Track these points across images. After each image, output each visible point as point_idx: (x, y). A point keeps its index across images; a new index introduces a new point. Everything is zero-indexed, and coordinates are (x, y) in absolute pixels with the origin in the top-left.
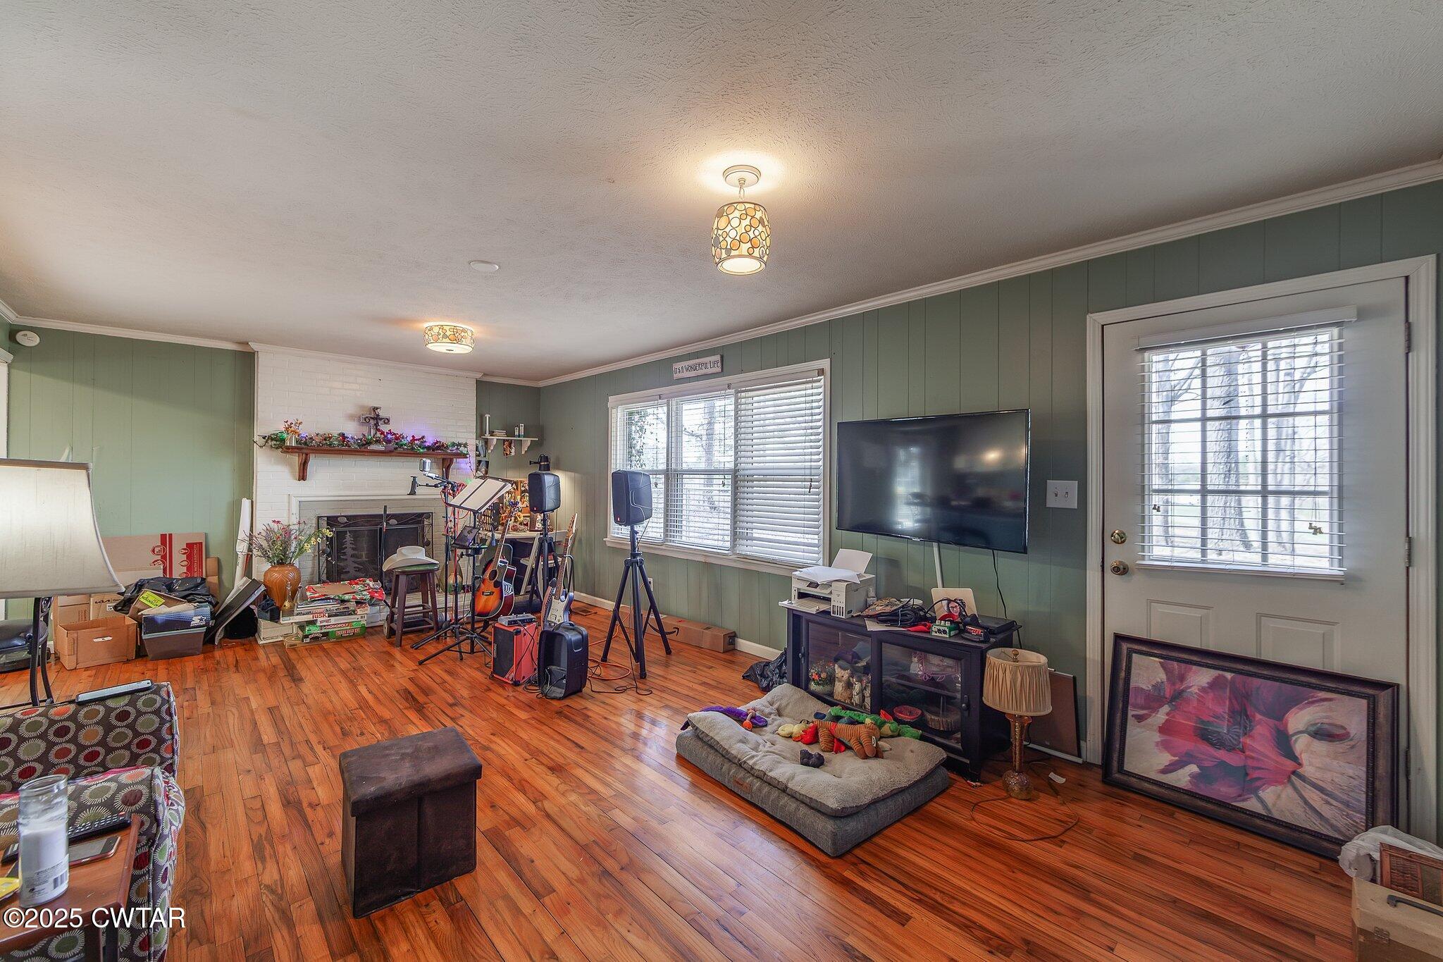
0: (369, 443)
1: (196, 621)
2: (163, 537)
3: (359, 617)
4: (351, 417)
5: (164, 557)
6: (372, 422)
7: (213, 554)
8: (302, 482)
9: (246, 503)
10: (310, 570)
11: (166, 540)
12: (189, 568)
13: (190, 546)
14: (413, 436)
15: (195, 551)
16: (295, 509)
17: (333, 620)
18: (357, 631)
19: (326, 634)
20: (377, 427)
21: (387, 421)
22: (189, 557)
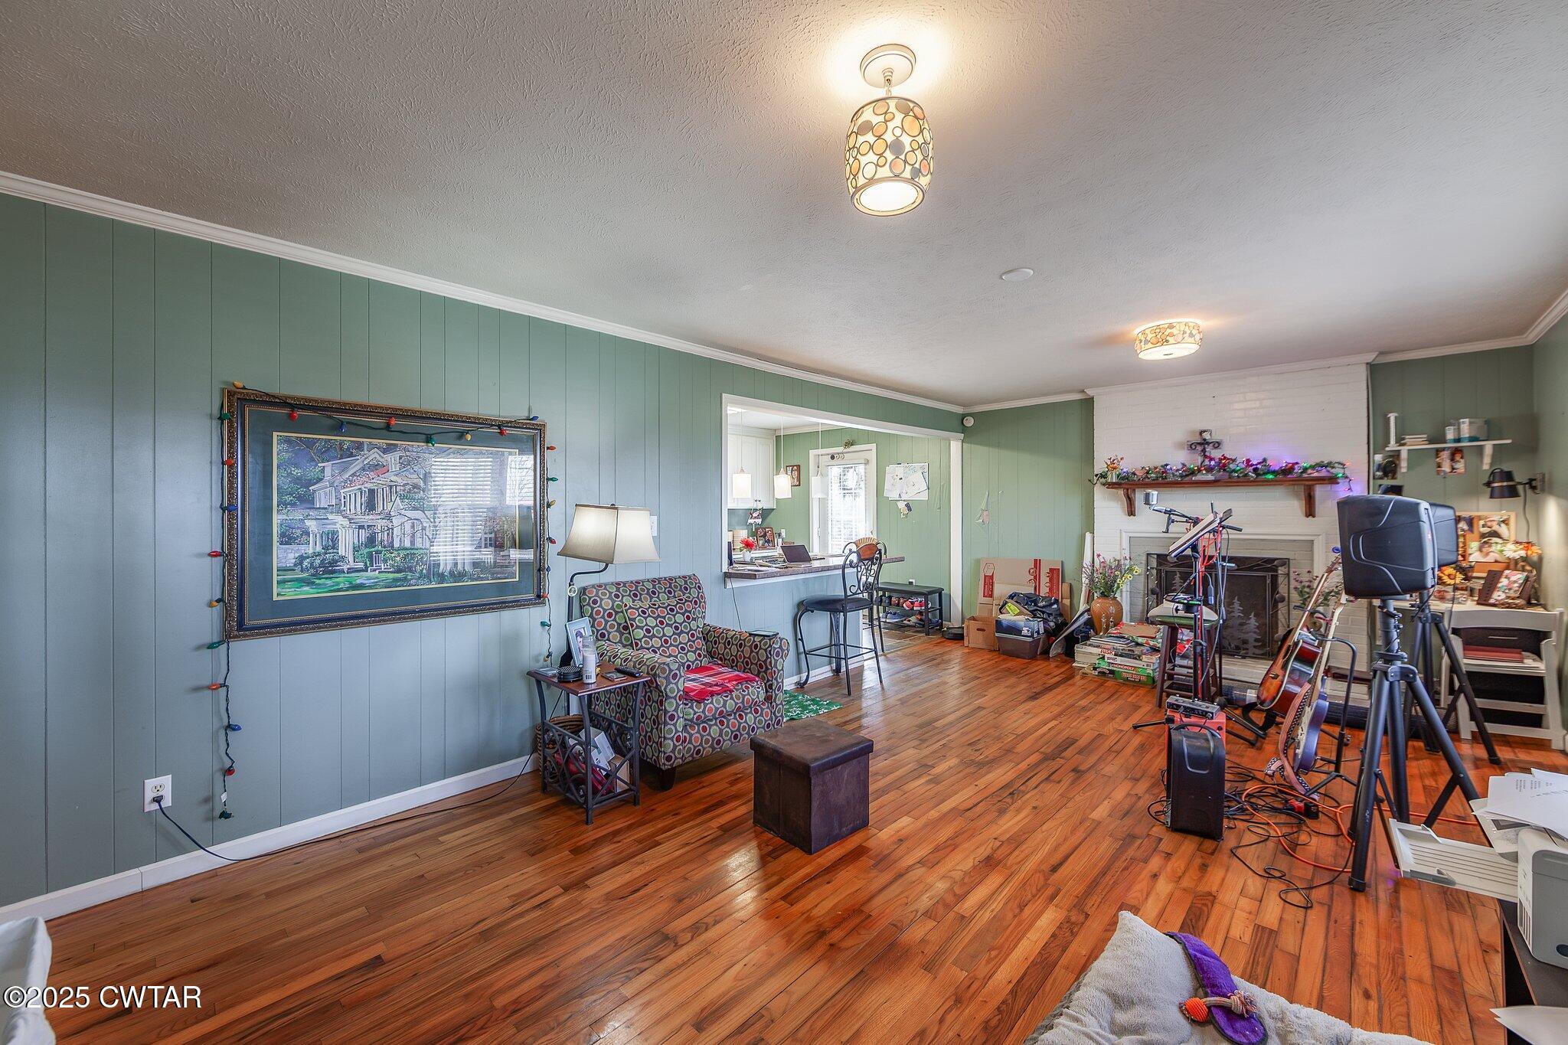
0: (1193, 473)
1: (1025, 631)
2: (1036, 561)
3: (1145, 664)
4: (1179, 446)
5: (1035, 577)
6: (1199, 448)
7: (1068, 580)
8: (1132, 517)
9: (1088, 536)
10: (1141, 607)
11: (1037, 563)
12: (1051, 589)
13: (1052, 570)
14: (1248, 461)
15: (1056, 575)
16: (1126, 544)
17: (1119, 660)
18: (1143, 679)
19: (1112, 672)
20: (1204, 453)
21: (1217, 445)
22: (1051, 580)
